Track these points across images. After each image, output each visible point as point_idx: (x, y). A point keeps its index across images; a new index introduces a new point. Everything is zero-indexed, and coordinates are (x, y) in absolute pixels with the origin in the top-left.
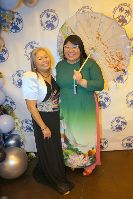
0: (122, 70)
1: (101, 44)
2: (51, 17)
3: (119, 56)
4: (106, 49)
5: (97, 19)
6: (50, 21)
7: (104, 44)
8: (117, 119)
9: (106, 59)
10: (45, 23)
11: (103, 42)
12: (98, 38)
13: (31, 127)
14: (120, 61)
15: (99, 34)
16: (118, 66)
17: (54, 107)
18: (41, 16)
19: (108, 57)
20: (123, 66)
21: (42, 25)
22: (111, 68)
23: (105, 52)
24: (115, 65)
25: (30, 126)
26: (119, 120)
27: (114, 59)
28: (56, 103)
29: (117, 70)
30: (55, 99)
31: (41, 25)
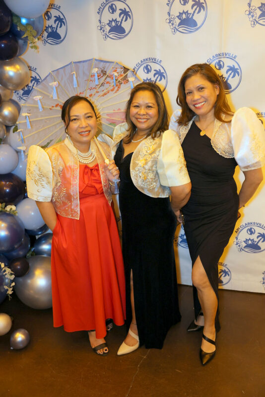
2: (118, 12)
6: (116, 20)
8: (249, 228)
9: (102, 96)
10: (108, 24)
18: (100, 12)
21: (101, 29)
22: (119, 89)
26: (253, 230)
27: (102, 84)
29: (125, 81)
31: (99, 28)
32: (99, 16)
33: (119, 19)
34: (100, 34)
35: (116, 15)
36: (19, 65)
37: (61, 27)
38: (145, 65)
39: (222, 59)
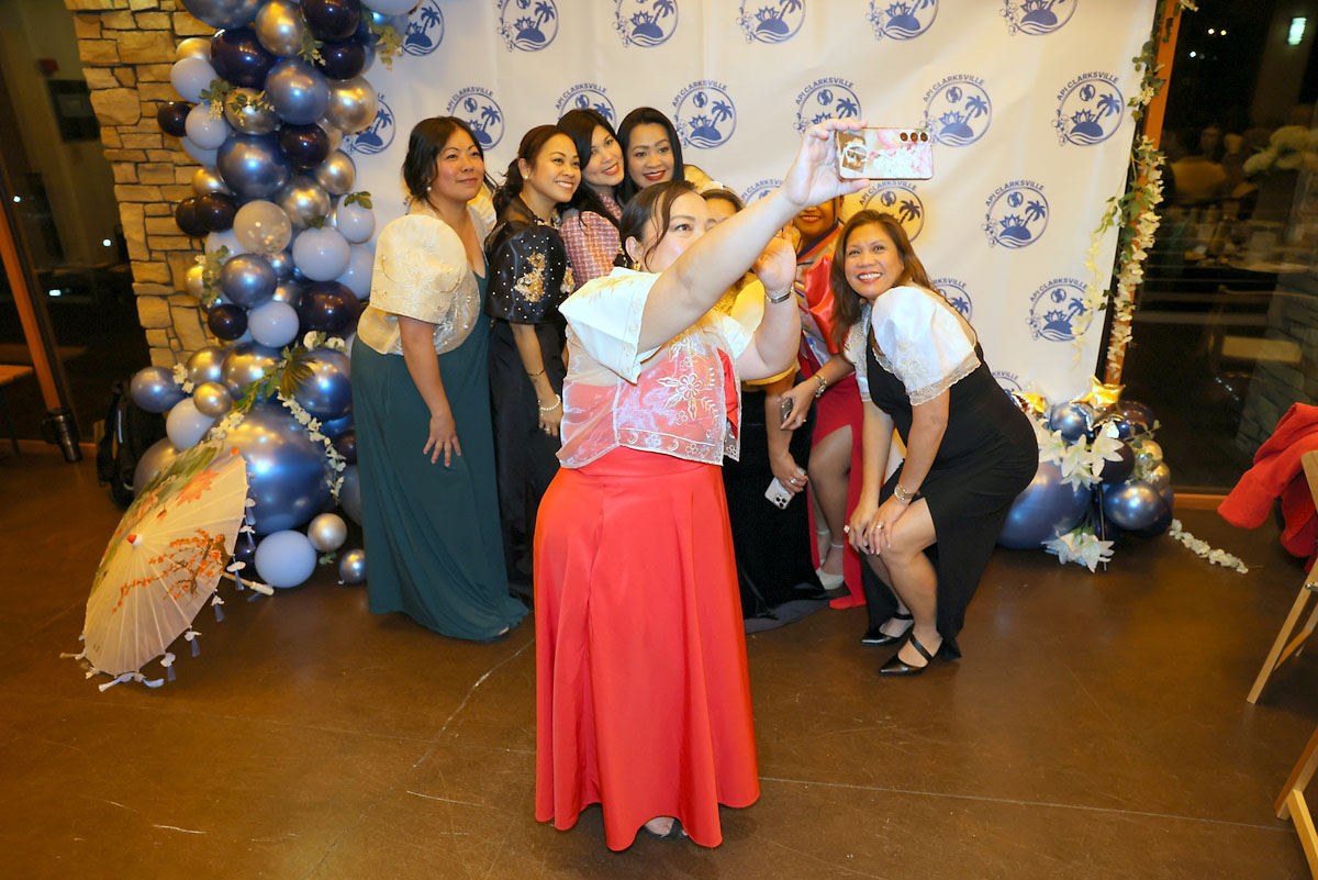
2: (533, 7)
10: (515, 25)
18: (502, 5)
21: (503, 33)
31: (501, 31)
32: (500, 11)
33: (535, 18)
34: (503, 42)
35: (530, 12)
36: (362, 89)
37: (432, 26)
38: (578, 95)
39: (705, 91)
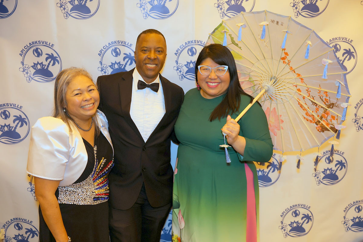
0: (331, 128)
1: (289, 70)
3: (326, 100)
4: (299, 83)
5: (282, 25)
7: (295, 72)
9: (299, 103)
11: (294, 68)
12: (283, 59)
13: (28, 237)
14: (327, 110)
15: (286, 51)
16: (323, 119)
17: (96, 195)
19: (304, 98)
20: (333, 121)
22: (309, 122)
23: (298, 87)
24: (318, 116)
25: (26, 236)
27: (315, 103)
28: (100, 186)
29: (320, 128)
30: (100, 177)
